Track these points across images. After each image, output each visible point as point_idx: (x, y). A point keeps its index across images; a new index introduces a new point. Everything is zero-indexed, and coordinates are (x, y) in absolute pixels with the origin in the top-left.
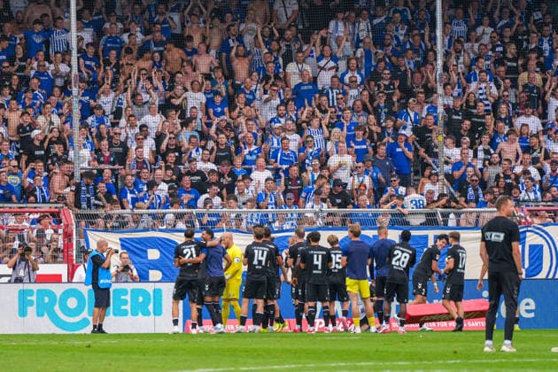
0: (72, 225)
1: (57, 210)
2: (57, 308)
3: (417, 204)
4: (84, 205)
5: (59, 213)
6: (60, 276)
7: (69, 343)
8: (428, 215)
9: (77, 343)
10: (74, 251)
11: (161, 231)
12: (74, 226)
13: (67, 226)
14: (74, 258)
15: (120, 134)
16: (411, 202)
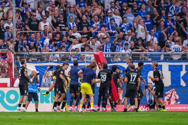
0: (12, 59)
1: (5, 52)
2: (5, 99)
3: (177, 50)
4: (19, 50)
5: (6, 54)
6: (7, 84)
7: (11, 117)
8: (183, 55)
9: (14, 117)
10: (13, 72)
11: (55, 62)
12: (13, 60)
13: (10, 60)
14: (13, 75)
15: (35, 16)
16: (174, 49)
